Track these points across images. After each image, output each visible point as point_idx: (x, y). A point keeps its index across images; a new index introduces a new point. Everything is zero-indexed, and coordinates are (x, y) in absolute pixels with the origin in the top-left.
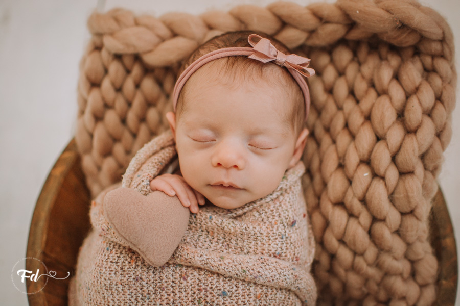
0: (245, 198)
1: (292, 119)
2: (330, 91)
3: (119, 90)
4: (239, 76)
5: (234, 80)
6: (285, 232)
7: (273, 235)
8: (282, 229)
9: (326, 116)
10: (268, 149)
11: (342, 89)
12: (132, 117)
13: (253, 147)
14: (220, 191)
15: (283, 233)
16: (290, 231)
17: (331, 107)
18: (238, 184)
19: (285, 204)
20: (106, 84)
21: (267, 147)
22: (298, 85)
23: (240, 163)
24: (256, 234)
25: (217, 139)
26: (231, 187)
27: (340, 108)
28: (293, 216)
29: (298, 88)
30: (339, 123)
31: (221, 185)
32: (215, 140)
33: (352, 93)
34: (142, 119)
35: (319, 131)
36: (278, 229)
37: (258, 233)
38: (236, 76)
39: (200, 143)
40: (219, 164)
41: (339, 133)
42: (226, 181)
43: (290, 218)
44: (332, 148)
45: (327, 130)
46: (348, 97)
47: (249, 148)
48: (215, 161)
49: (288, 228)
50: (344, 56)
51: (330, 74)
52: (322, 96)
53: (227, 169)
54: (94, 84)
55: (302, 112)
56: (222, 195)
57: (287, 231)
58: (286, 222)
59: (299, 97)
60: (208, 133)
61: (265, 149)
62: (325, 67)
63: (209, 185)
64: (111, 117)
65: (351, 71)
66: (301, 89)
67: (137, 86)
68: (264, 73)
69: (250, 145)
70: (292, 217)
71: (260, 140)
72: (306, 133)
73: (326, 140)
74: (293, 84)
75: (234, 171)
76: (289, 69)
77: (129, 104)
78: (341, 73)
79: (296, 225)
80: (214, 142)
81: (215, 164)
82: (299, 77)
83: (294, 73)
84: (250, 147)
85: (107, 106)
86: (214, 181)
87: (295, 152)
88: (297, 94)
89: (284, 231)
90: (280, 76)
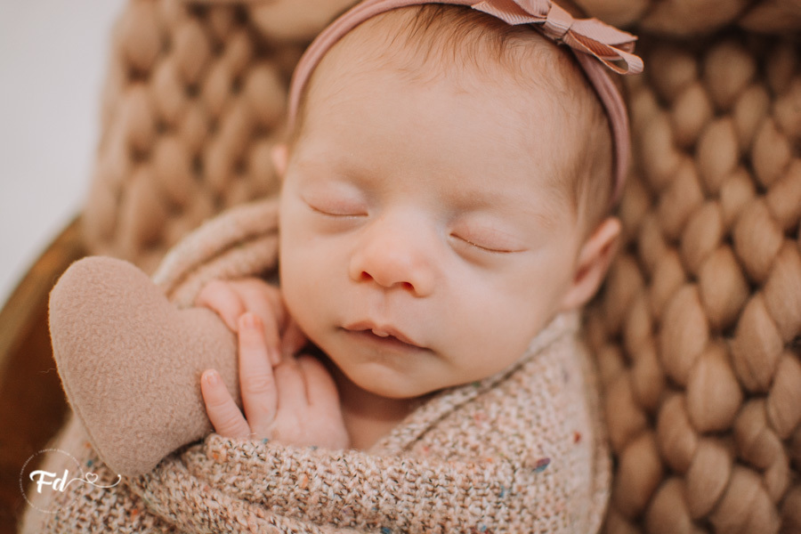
0: (428, 374)
1: (573, 185)
2: (689, 148)
3: (193, 89)
4: (440, 54)
5: (425, 60)
6: (514, 481)
7: (479, 485)
8: (506, 475)
9: (673, 208)
10: (499, 251)
11: (721, 148)
12: (217, 159)
13: (461, 242)
14: (364, 346)
15: (507, 484)
16: (526, 480)
17: (687, 189)
18: (413, 333)
19: (506, 423)
20: (165, 76)
21: (498, 245)
22: (598, 98)
23: (420, 279)
24: (436, 478)
25: (370, 212)
26: (393, 339)
27: (711, 194)
28: (540, 447)
29: (598, 107)
30: (707, 230)
31: (367, 332)
32: (366, 215)
33: (746, 161)
34: (240, 166)
35: (652, 243)
36: (495, 474)
37: (441, 476)
38: (434, 50)
39: (326, 218)
40: (366, 276)
41: (706, 257)
42: (381, 322)
43: (529, 451)
44: (688, 293)
45: (674, 242)
46: (734, 171)
47: (450, 244)
48: (357, 265)
49: (523, 472)
50: (732, 69)
51: (693, 107)
52: (663, 156)
53: (386, 289)
54: (137, 73)
55: (603, 173)
56: (371, 360)
57: (520, 480)
58: (519, 460)
59: (599, 131)
60: (348, 194)
61: (491, 250)
62: (682, 89)
63: (339, 329)
64: (170, 155)
65: (749, 109)
66: (604, 111)
67: (237, 84)
68: (507, 52)
69: (453, 235)
70: (534, 448)
71: (481, 224)
72: (611, 229)
73: (668, 271)
74: (583, 92)
75: (401, 296)
76: (577, 55)
77: (213, 125)
78: (721, 110)
79: (550, 467)
80: (362, 219)
81: (356, 273)
82: (603, 81)
83: (590, 66)
84: (453, 239)
85: (163, 126)
86: (351, 318)
87: (580, 274)
88: (593, 121)
89: (510, 479)
90: (551, 67)
